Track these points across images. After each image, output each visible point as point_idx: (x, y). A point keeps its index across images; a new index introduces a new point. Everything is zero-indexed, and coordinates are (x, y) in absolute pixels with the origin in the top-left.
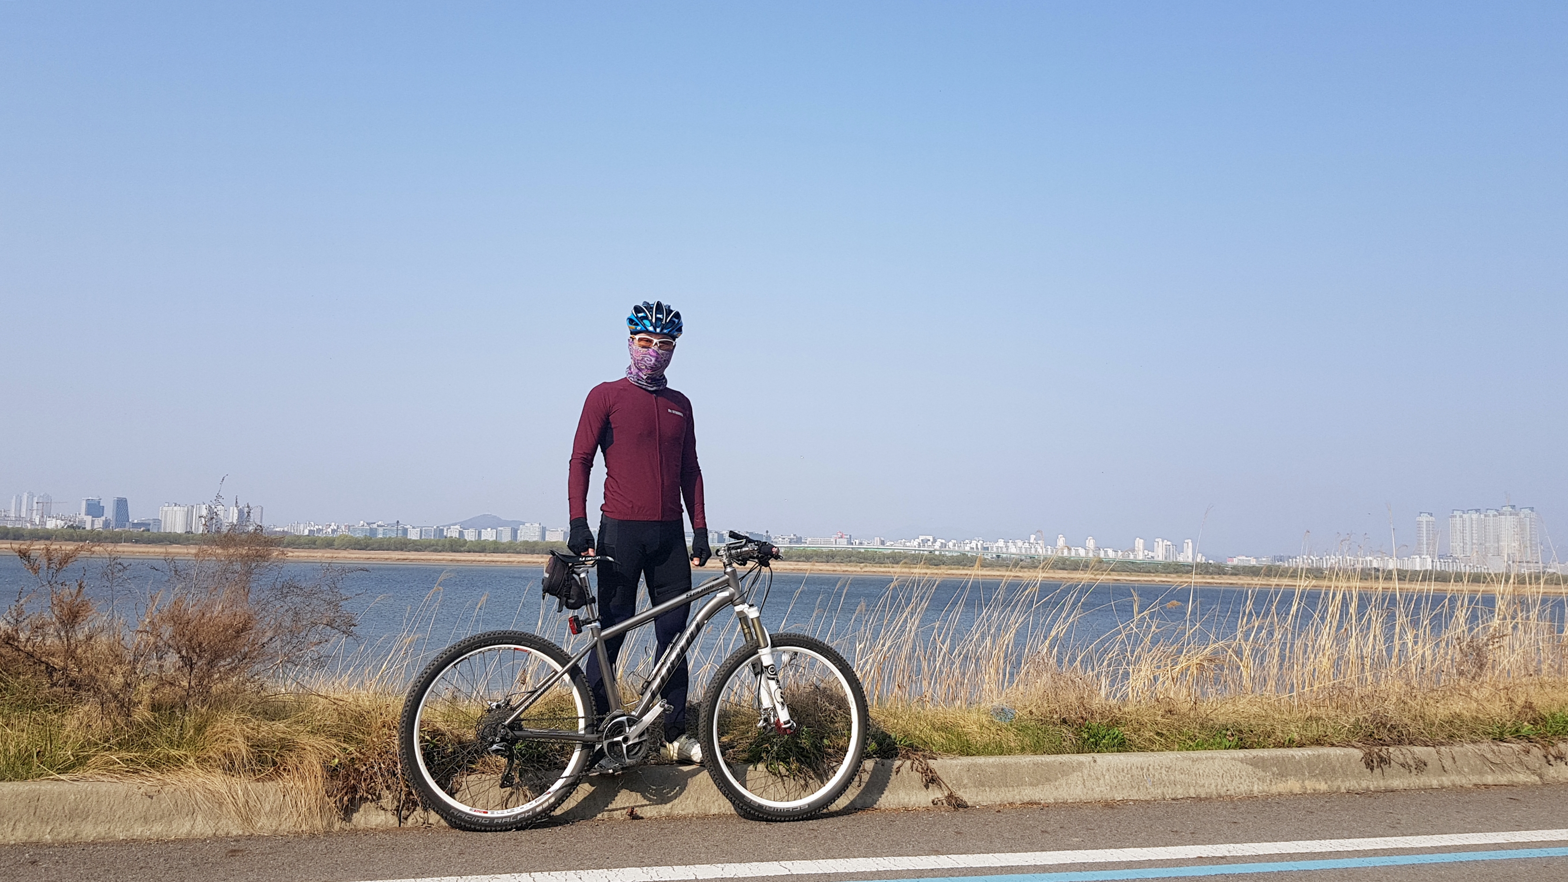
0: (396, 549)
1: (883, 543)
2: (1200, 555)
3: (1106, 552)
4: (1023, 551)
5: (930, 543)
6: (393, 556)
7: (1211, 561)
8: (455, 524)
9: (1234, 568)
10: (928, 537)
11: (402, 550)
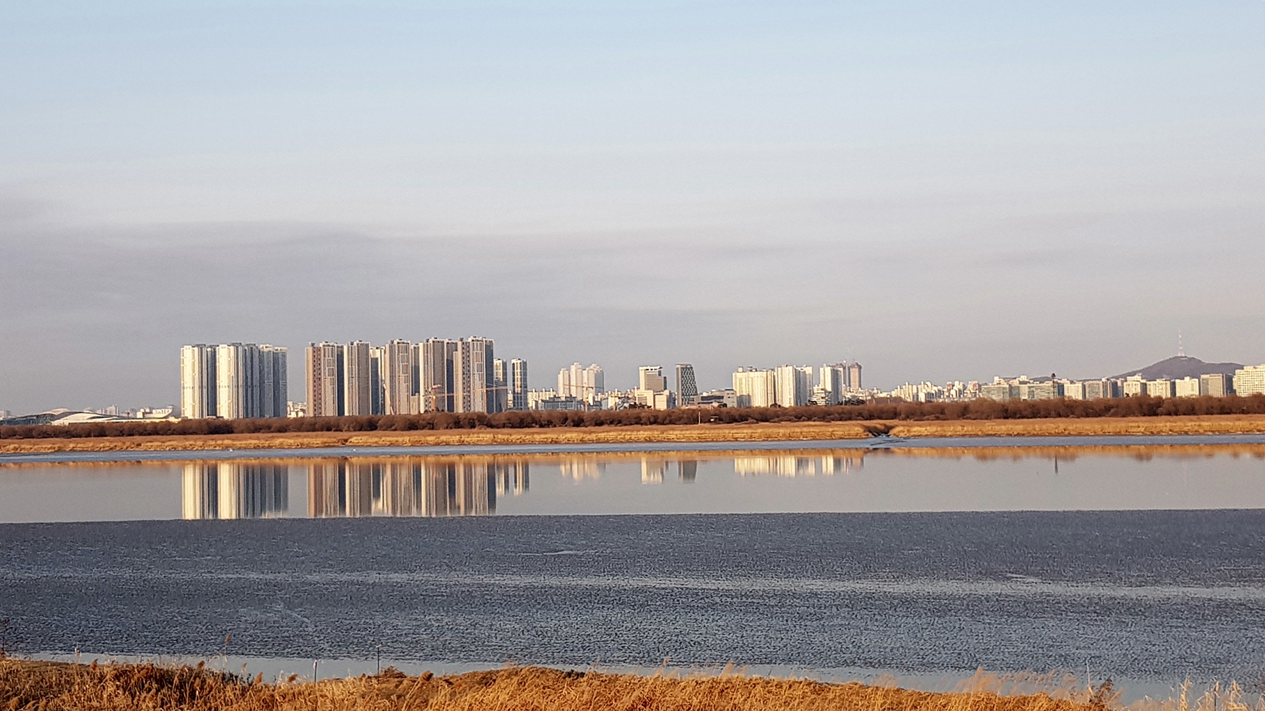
8: (1133, 374)
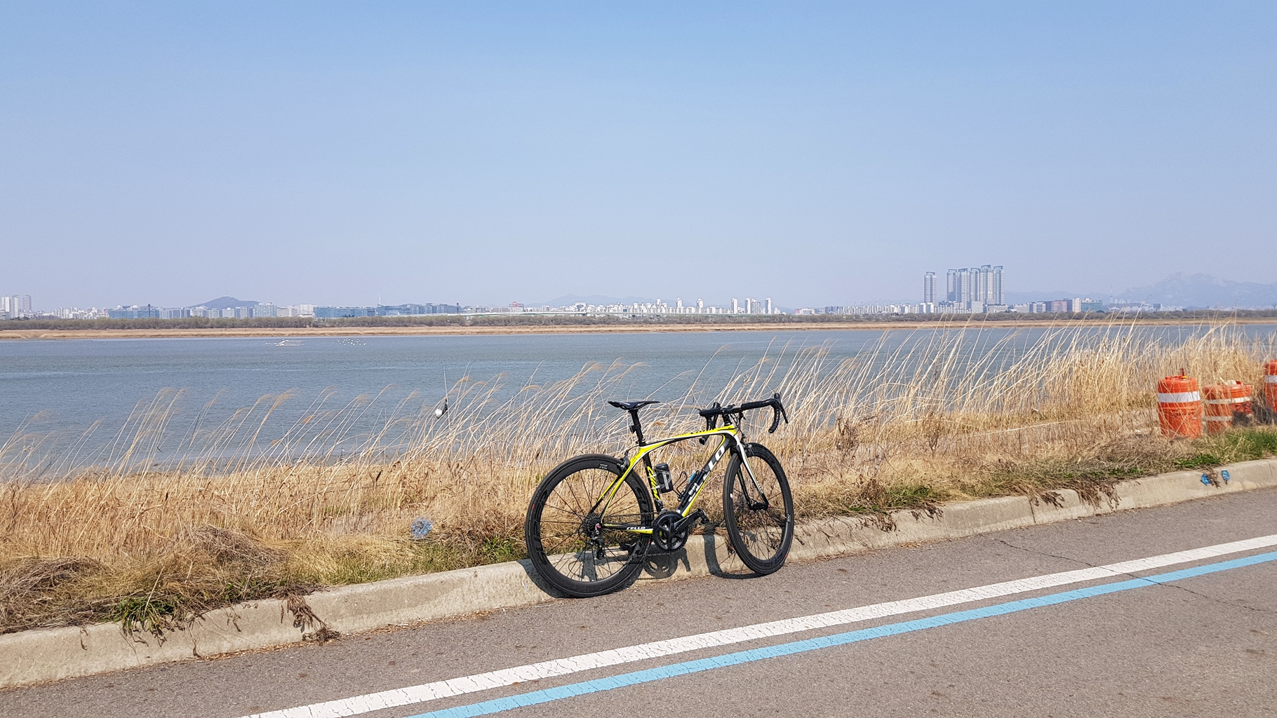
0: (149, 327)
1: (548, 309)
2: (776, 309)
3: (711, 310)
4: (652, 312)
5: (583, 308)
6: (147, 333)
7: (784, 313)
9: (800, 317)
10: (582, 304)
11: (155, 328)
